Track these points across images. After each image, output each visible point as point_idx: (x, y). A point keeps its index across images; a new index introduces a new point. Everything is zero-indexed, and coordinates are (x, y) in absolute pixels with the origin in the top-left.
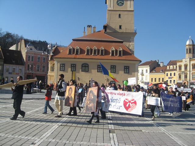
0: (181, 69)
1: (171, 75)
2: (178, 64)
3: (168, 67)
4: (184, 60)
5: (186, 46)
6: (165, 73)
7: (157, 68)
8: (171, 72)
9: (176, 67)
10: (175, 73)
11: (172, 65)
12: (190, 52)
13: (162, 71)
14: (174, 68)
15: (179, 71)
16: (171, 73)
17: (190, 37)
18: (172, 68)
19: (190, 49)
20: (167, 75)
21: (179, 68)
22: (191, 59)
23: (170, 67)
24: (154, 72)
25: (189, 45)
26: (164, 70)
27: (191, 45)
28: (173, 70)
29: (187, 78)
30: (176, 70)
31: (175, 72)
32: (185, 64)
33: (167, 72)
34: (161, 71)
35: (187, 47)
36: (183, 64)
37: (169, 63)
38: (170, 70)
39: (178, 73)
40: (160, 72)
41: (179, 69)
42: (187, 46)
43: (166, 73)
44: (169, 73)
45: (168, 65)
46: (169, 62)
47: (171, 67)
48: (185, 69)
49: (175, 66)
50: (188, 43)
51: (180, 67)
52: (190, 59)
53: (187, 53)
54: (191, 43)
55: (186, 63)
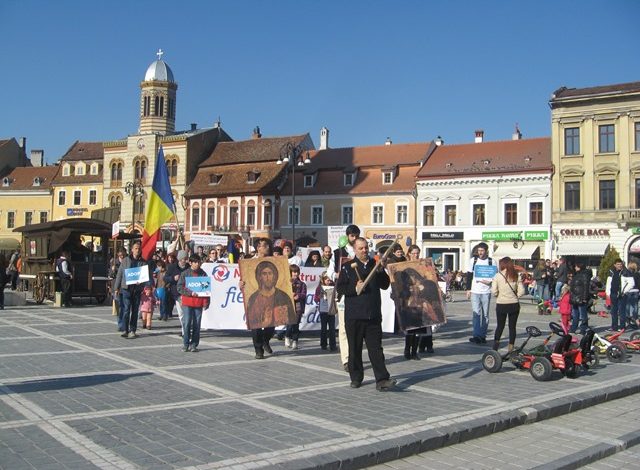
0: (120, 177)
1: (77, 201)
2: (109, 157)
3: (66, 166)
4: (132, 141)
5: (142, 87)
6: (52, 192)
7: (19, 170)
8: (78, 188)
9: (101, 167)
10: (93, 193)
11: (83, 160)
12: (158, 112)
13: (41, 181)
14: (91, 173)
15: (112, 184)
16: (77, 194)
17: (160, 53)
18: (84, 173)
19: (158, 101)
20: (62, 201)
21: (113, 171)
22: (160, 140)
23: (73, 169)
24: (7, 185)
25: (156, 83)
26: (50, 179)
27: (162, 85)
28: (88, 179)
29: (142, 212)
30: (98, 180)
31: (93, 188)
32: (137, 157)
33: (62, 189)
34: (35, 185)
35: (149, 91)
36: (127, 157)
37: (71, 150)
38: (73, 180)
39: (109, 191)
40: (31, 188)
41: (113, 178)
42: (148, 84)
43: (58, 190)
44: (70, 191)
45: (65, 159)
46: (70, 146)
47: (80, 169)
48: (137, 176)
49: (95, 165)
50: (151, 75)
51: (117, 167)
52: (158, 136)
53: (146, 113)
54: (164, 77)
55: (140, 153)
